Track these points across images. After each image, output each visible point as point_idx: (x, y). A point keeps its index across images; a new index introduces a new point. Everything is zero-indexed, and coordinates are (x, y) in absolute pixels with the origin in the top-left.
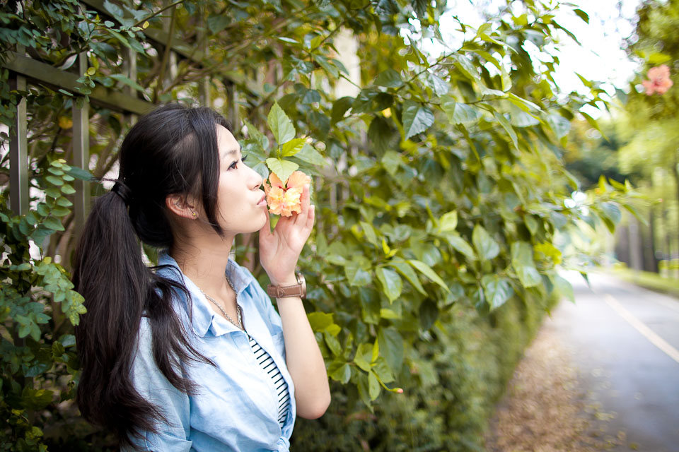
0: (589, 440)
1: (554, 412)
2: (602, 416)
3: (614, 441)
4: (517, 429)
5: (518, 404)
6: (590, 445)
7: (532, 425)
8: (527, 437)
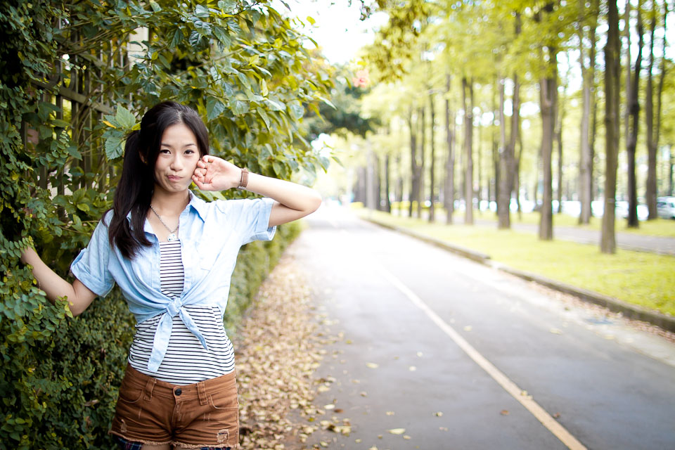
0: (315, 338)
1: (290, 320)
2: (328, 322)
3: (335, 339)
4: (260, 332)
5: (261, 314)
6: (316, 342)
7: (272, 329)
8: (269, 338)
